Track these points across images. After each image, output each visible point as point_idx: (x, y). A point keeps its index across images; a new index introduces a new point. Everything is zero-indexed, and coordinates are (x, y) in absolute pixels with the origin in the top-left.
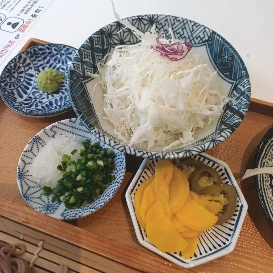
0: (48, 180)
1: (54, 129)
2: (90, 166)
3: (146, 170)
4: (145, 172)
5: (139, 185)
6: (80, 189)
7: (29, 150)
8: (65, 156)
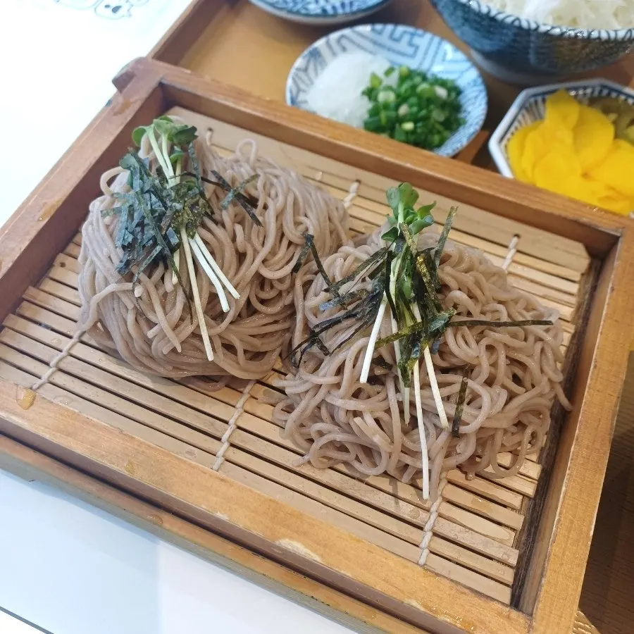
0: (347, 111)
1: (344, 42)
2: (423, 90)
3: (524, 111)
4: (523, 116)
5: (512, 134)
6: (409, 126)
7: (304, 67)
8: (374, 76)
